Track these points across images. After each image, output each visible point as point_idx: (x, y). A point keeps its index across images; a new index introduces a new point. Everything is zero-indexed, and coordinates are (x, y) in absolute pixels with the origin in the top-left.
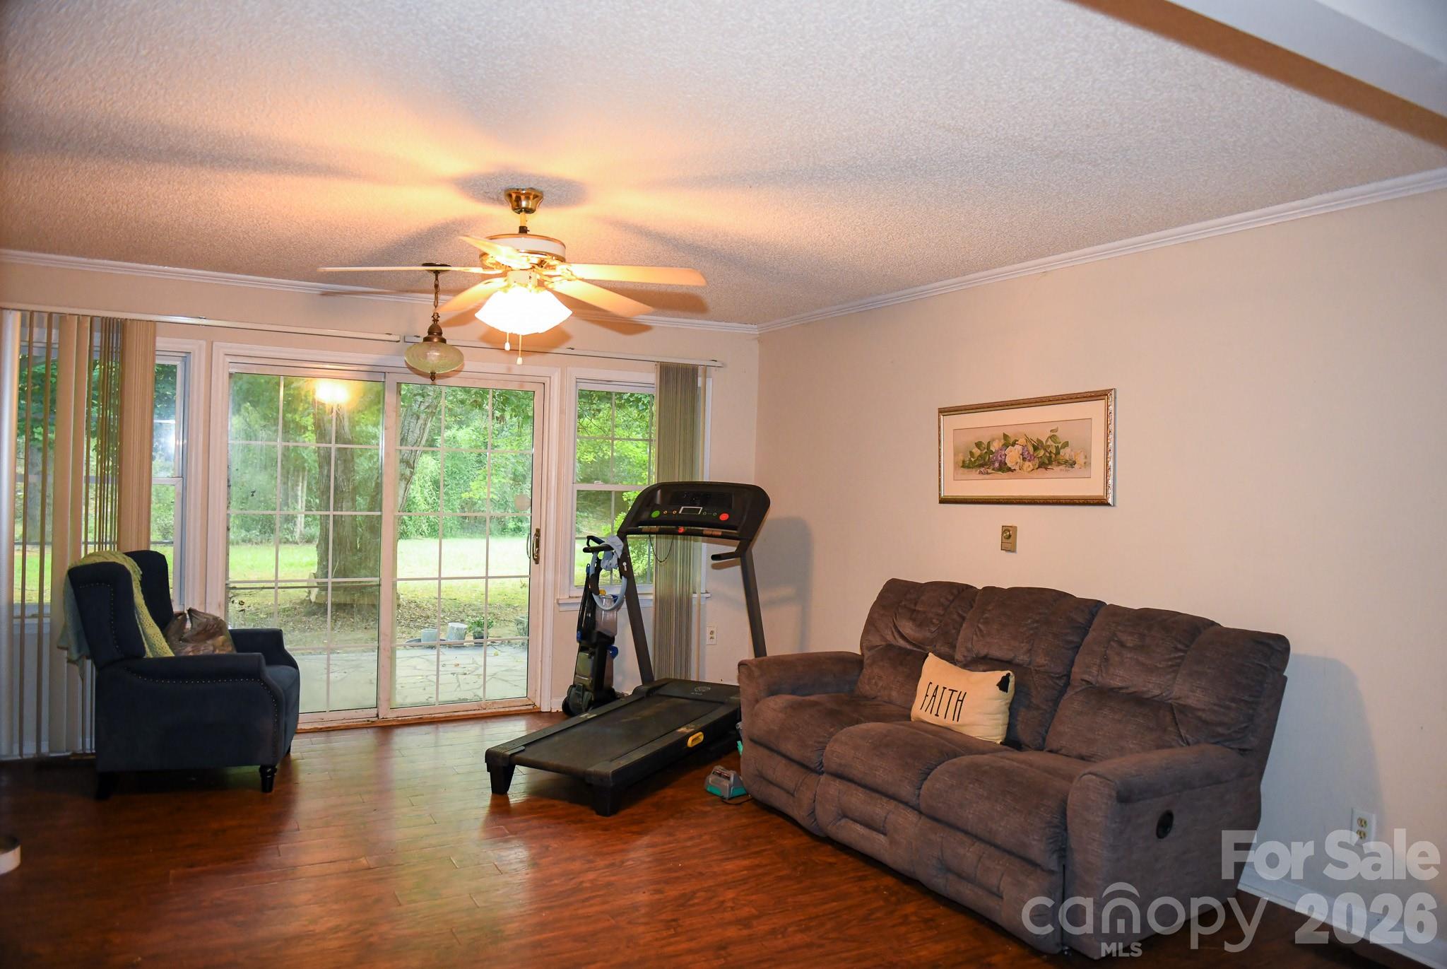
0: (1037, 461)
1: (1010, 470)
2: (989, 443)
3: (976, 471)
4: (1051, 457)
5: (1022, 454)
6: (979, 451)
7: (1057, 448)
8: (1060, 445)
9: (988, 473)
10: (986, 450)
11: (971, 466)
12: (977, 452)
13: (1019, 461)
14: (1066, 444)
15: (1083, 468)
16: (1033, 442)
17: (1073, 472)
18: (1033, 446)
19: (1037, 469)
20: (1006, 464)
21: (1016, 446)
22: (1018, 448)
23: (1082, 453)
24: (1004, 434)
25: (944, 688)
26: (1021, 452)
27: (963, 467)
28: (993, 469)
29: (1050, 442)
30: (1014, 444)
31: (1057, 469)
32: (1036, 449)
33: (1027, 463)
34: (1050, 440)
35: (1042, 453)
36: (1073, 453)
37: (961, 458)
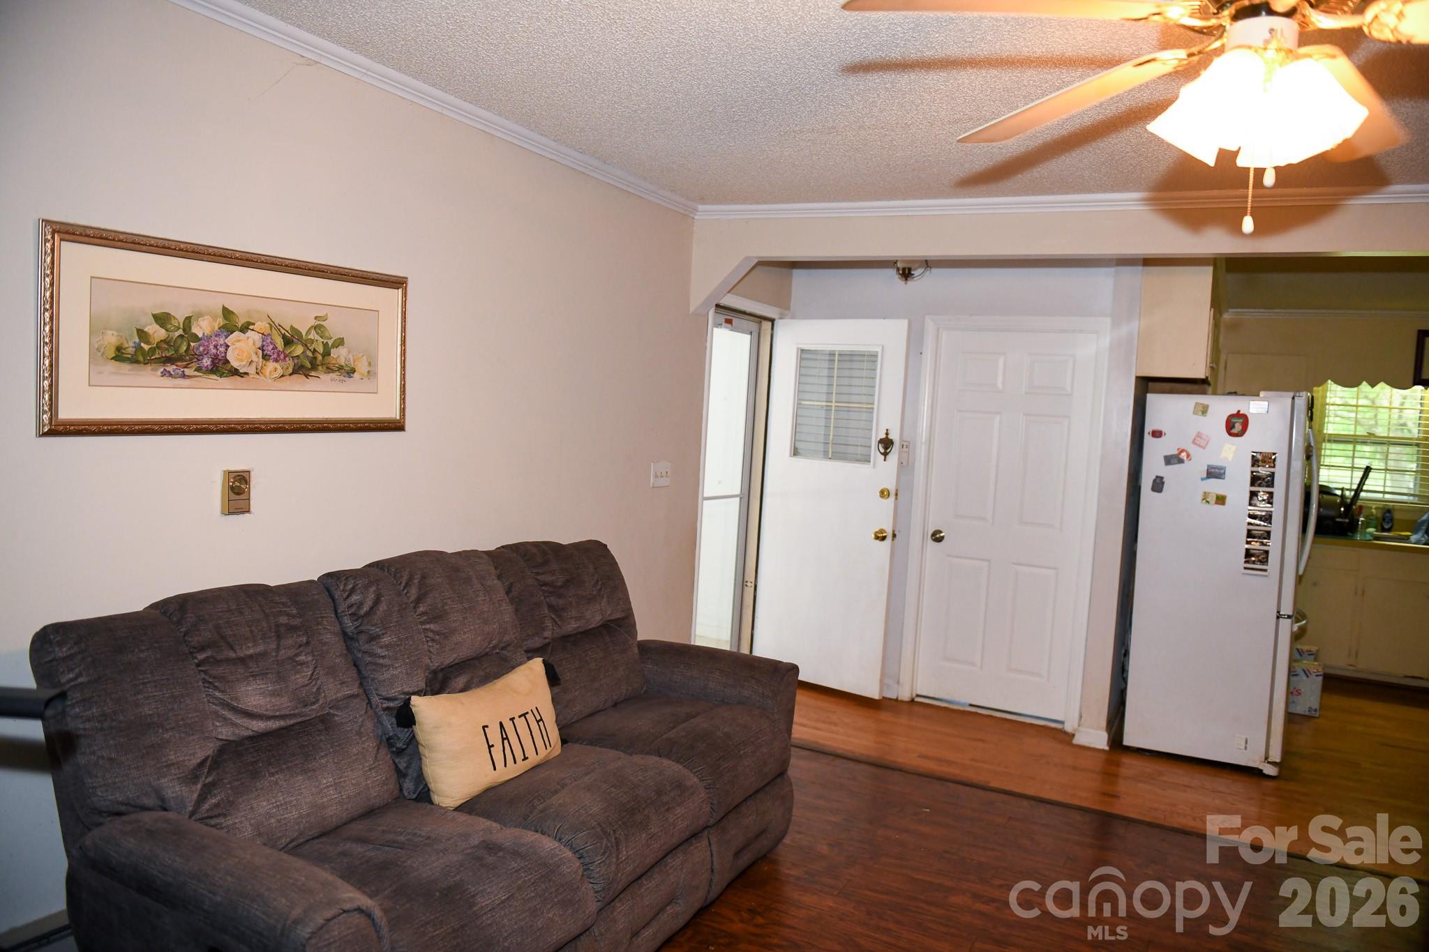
0: (290, 363)
1: (235, 372)
2: (188, 319)
3: (156, 370)
4: (315, 358)
5: (262, 348)
6: (163, 331)
7: (325, 345)
8: (330, 343)
9: (184, 376)
10: (180, 332)
11: (141, 359)
12: (157, 333)
13: (255, 358)
14: (340, 342)
15: (366, 379)
16: (283, 332)
17: (350, 383)
18: (284, 337)
19: (290, 375)
20: (227, 362)
21: (250, 333)
22: (253, 338)
23: (365, 358)
24: (225, 309)
25: (512, 719)
26: (259, 344)
27: (116, 358)
28: (199, 369)
29: (313, 335)
30: (245, 328)
31: (325, 379)
32: (288, 342)
33: (271, 365)
34: (313, 331)
35: (299, 350)
36: (351, 357)
37: (111, 339)
